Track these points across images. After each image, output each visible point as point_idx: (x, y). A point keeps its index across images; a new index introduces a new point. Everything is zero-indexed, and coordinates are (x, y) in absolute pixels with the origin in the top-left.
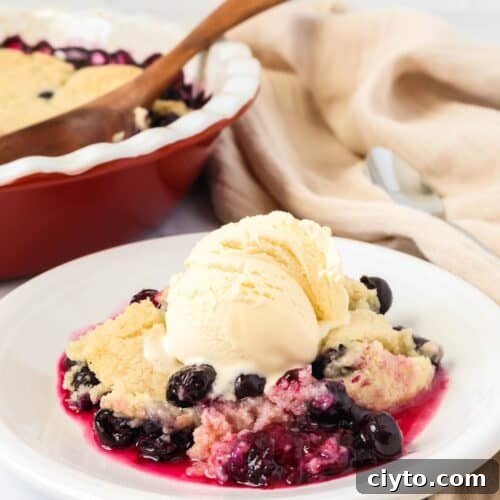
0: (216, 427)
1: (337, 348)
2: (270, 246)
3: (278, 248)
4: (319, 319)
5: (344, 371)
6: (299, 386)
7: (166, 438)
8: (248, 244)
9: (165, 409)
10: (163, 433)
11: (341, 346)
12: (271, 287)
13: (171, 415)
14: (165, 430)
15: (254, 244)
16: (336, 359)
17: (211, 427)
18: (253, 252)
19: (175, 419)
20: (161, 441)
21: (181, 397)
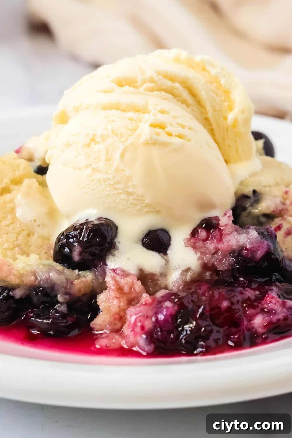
0: (126, 289)
1: (250, 194)
2: (169, 83)
3: (177, 85)
4: (226, 162)
5: (263, 219)
6: (221, 235)
7: (63, 308)
8: (144, 82)
9: (59, 273)
10: (58, 302)
11: (254, 192)
12: (183, 127)
13: (67, 280)
14: (60, 298)
15: (152, 80)
16: (252, 205)
17: (120, 289)
18: (152, 90)
19: (72, 283)
20: (57, 311)
21: (76, 257)
